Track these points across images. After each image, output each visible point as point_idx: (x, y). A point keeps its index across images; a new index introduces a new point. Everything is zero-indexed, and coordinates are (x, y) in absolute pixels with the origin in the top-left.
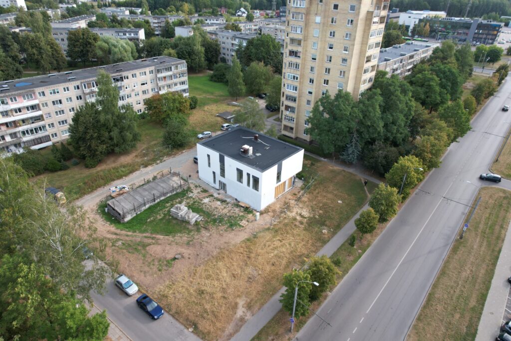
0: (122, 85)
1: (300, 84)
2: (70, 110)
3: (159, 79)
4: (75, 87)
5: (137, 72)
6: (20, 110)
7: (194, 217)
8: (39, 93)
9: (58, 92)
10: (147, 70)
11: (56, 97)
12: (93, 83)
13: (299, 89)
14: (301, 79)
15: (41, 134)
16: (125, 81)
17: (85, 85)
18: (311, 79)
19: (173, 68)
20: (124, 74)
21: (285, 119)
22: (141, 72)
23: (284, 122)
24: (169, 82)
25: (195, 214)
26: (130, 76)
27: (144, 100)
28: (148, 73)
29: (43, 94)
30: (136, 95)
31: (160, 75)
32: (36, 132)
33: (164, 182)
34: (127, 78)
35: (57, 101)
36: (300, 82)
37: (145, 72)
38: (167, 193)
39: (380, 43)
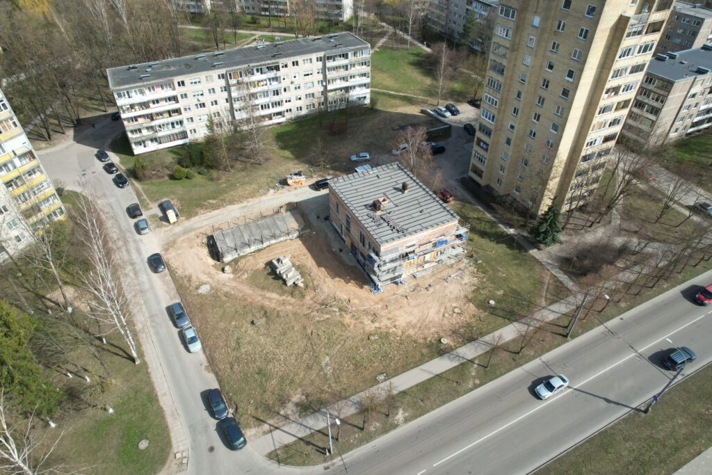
0: (278, 75)
1: (499, 113)
2: (212, 103)
3: (329, 69)
4: (219, 76)
5: (299, 59)
6: (157, 101)
7: (294, 277)
8: (179, 83)
9: (199, 82)
10: (314, 56)
11: (197, 88)
12: (240, 72)
13: (497, 119)
14: (500, 105)
15: (178, 129)
16: (283, 72)
17: (230, 74)
18: (515, 109)
19: (350, 54)
20: (281, 62)
21: (475, 157)
22: (305, 58)
23: (473, 162)
24: (342, 73)
25: (296, 274)
26: (290, 64)
27: (306, 95)
28: (314, 60)
29: (183, 83)
30: (296, 88)
31: (330, 64)
32: (173, 127)
34: (286, 66)
36: (500, 109)
37: (311, 59)
38: (280, 236)
39: (644, 65)
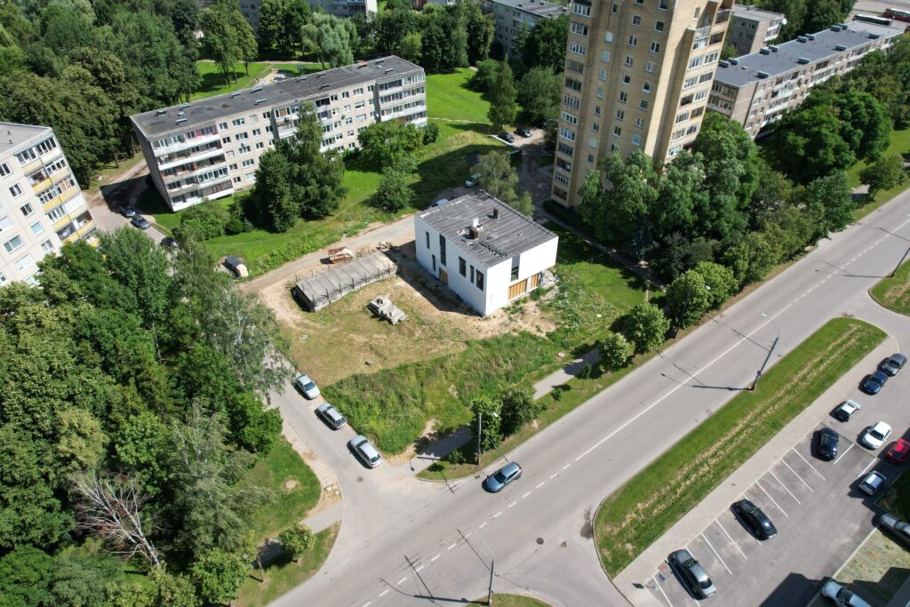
0: (328, 109)
1: (579, 130)
2: (257, 146)
3: (382, 99)
4: (264, 115)
5: (350, 89)
6: (198, 149)
7: (398, 315)
8: (221, 125)
9: (243, 123)
10: (365, 86)
11: (241, 129)
12: (288, 109)
13: (578, 137)
14: (580, 122)
15: (222, 179)
16: (333, 104)
17: (277, 112)
18: (595, 126)
19: (403, 81)
20: (331, 93)
21: (556, 178)
22: (355, 89)
23: (555, 183)
24: (396, 103)
25: (399, 311)
26: (340, 96)
27: (359, 130)
28: (366, 90)
29: (225, 125)
30: (347, 122)
31: (383, 93)
32: (216, 176)
33: (369, 261)
34: (336, 98)
35: (241, 134)
36: (579, 126)
37: (362, 90)
38: (370, 278)
39: (711, 74)
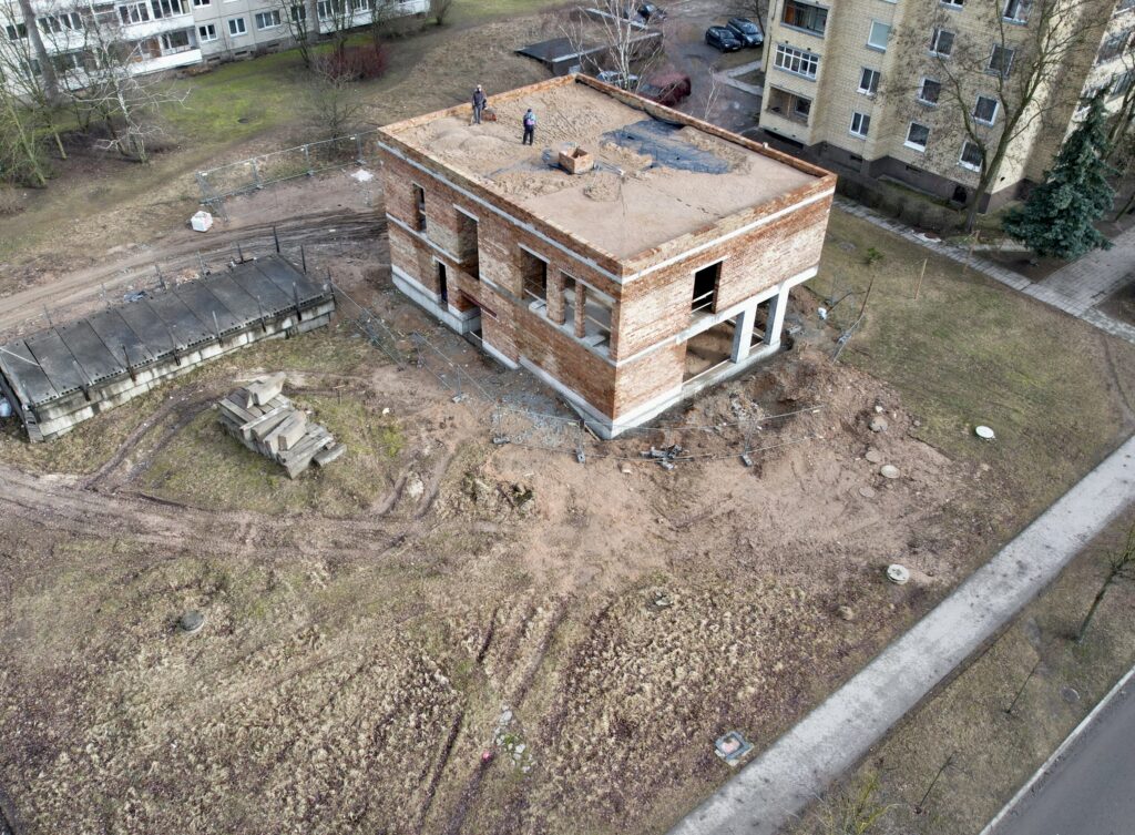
7: (312, 443)
21: (779, 61)
23: (774, 78)
25: (314, 432)
